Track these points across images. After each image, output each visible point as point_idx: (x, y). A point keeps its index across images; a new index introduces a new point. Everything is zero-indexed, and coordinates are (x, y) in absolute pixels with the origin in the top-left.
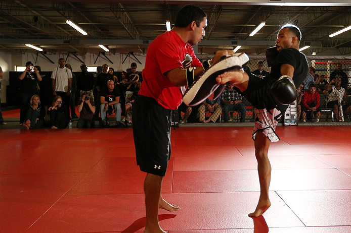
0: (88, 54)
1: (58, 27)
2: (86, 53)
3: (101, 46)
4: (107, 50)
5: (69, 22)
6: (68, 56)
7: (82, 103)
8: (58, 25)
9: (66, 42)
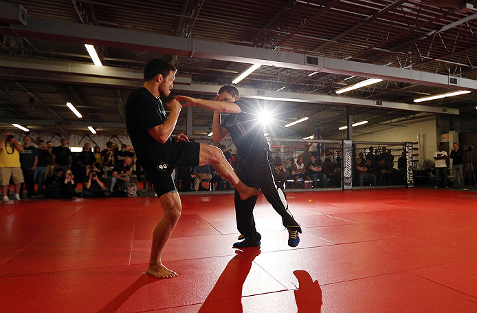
0: (73, 136)
1: (49, 109)
2: (70, 135)
3: (90, 128)
4: (94, 132)
5: (69, 105)
6: (53, 136)
7: (90, 180)
8: (50, 107)
9: (58, 123)
